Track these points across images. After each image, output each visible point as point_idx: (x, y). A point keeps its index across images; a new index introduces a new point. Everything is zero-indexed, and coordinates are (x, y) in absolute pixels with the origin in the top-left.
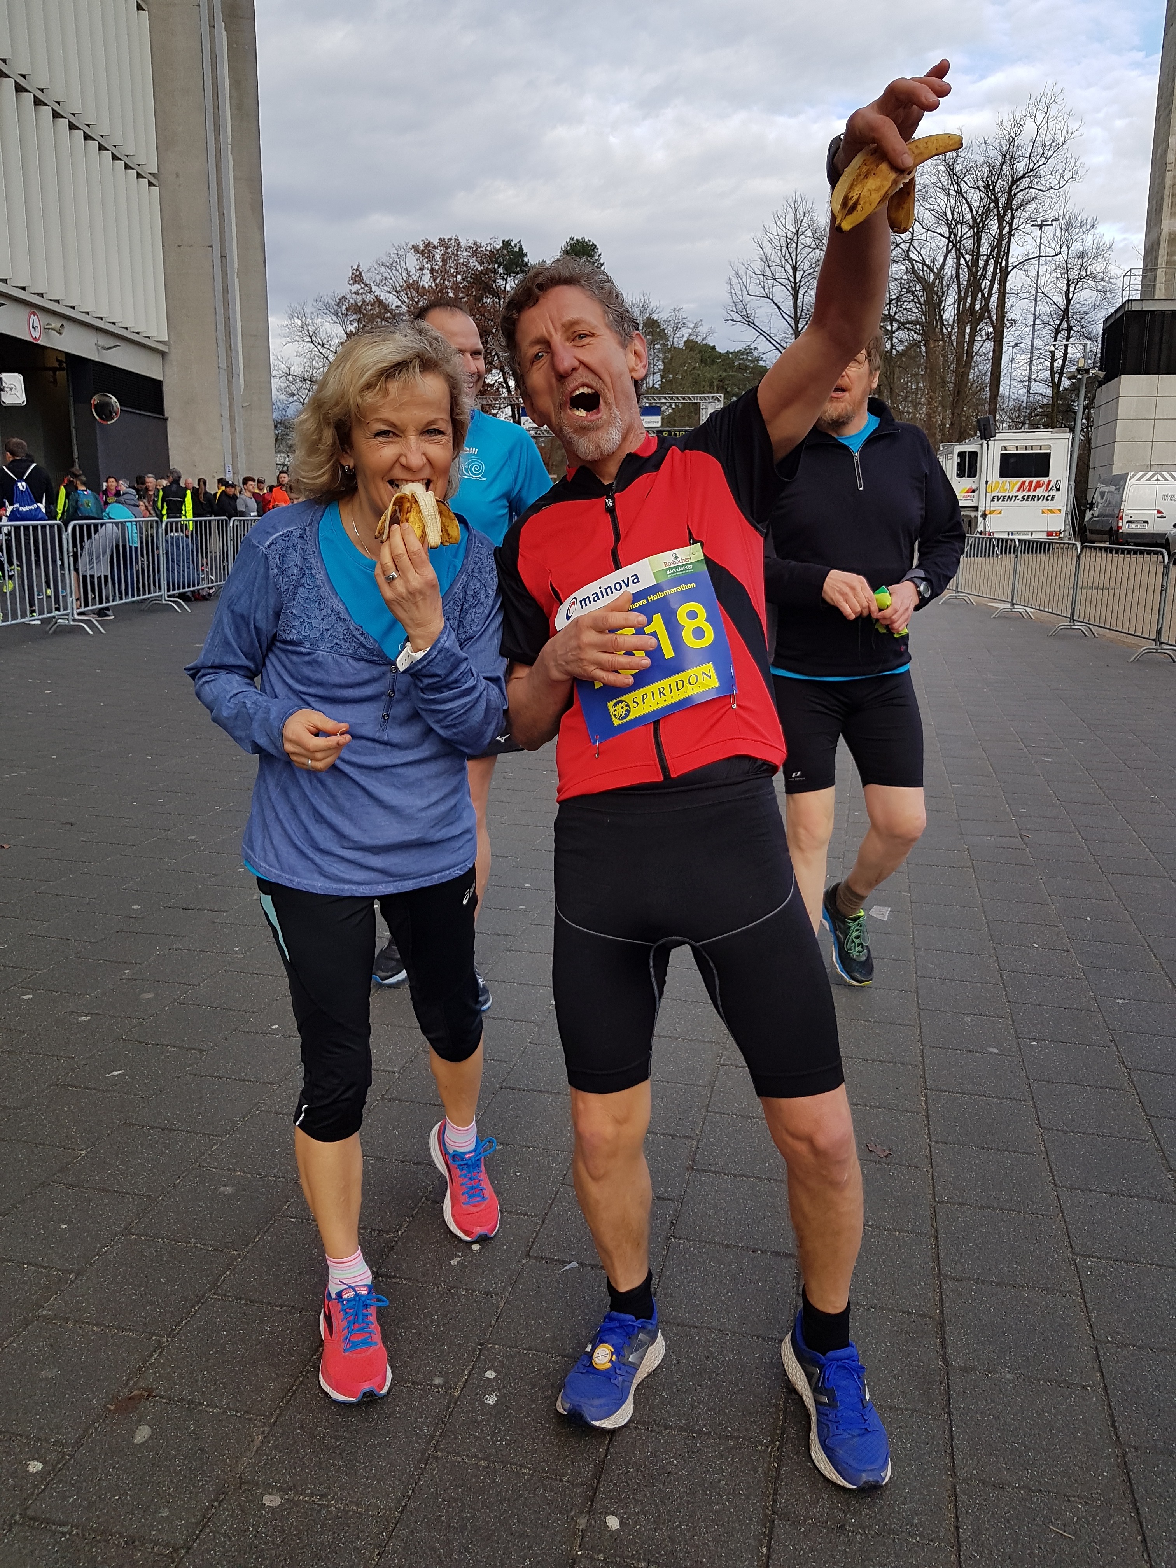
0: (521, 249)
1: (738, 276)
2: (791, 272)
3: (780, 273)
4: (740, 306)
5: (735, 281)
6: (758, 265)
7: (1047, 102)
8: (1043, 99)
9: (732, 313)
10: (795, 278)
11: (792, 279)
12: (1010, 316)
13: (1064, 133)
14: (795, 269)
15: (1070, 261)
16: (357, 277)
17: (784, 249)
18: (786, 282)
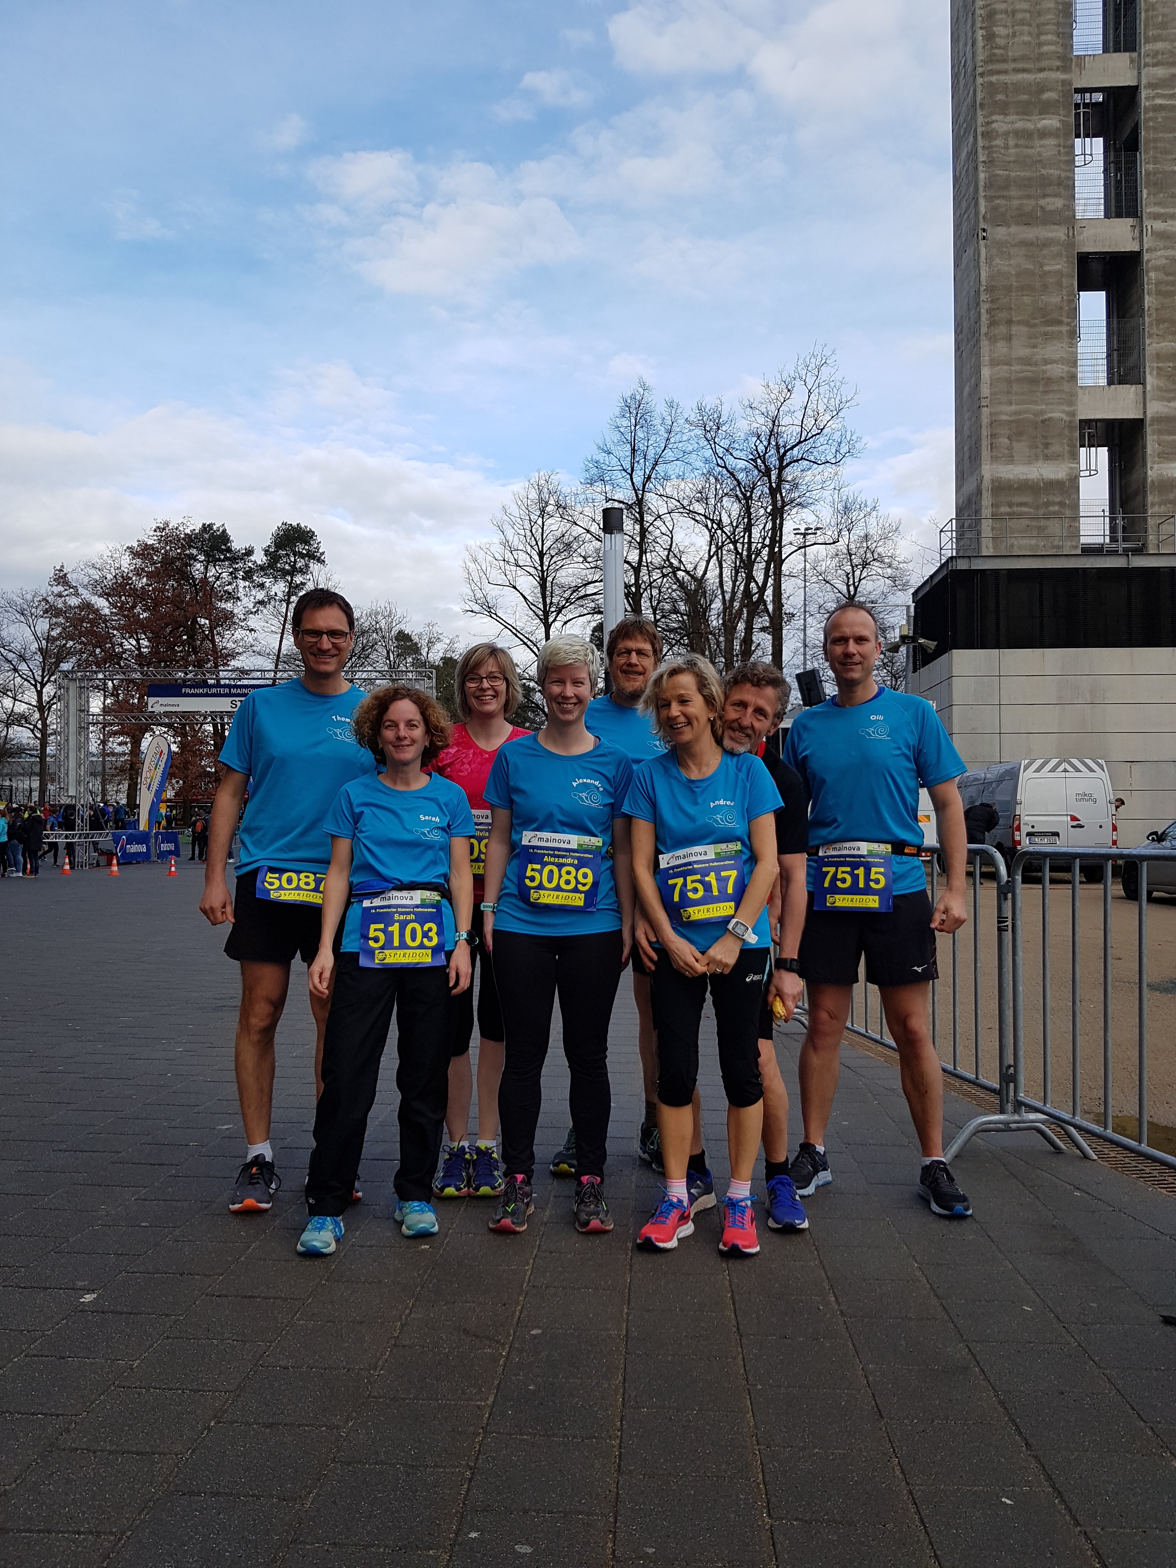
0: (224, 531)
1: (475, 561)
2: (537, 558)
3: (523, 559)
4: (479, 595)
5: (472, 566)
6: (498, 550)
7: (818, 363)
8: (813, 360)
9: (471, 603)
10: (542, 565)
11: (539, 568)
12: (787, 608)
13: (838, 402)
14: (541, 555)
15: (852, 546)
16: (61, 578)
17: (528, 533)
18: (532, 571)
